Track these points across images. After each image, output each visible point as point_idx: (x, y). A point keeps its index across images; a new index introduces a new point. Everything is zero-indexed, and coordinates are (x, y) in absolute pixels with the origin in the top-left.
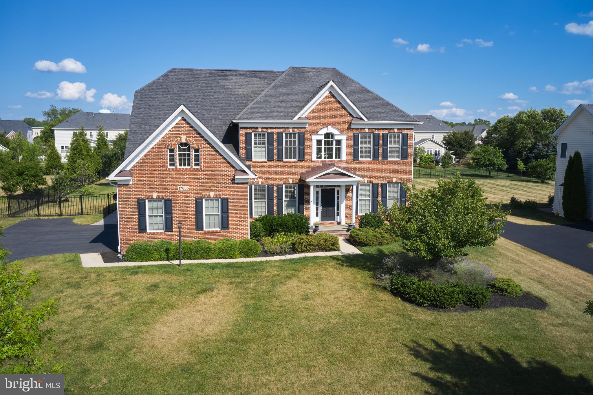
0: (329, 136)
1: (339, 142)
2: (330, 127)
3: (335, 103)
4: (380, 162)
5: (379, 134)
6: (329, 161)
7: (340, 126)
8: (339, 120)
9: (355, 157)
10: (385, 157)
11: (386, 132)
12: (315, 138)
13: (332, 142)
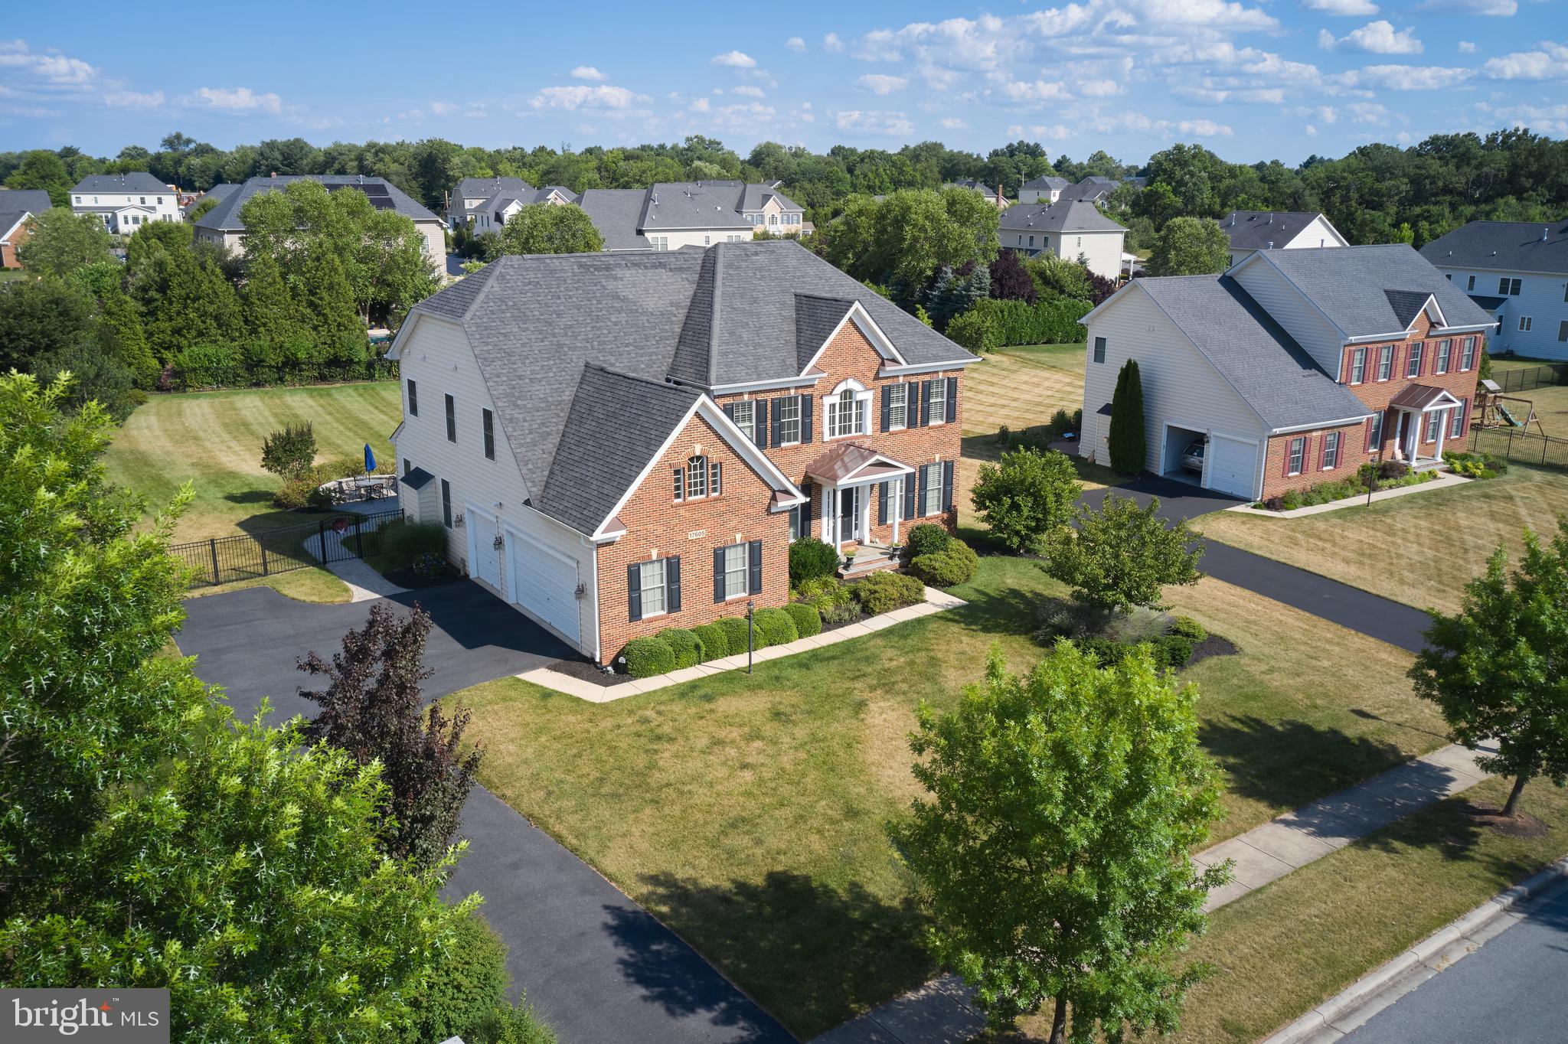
0: (848, 394)
1: (860, 404)
2: (850, 381)
3: (856, 336)
4: (917, 431)
5: (918, 383)
6: (847, 439)
7: (864, 375)
8: (862, 365)
9: (885, 424)
10: (925, 422)
11: (927, 378)
12: (828, 401)
13: (851, 403)
